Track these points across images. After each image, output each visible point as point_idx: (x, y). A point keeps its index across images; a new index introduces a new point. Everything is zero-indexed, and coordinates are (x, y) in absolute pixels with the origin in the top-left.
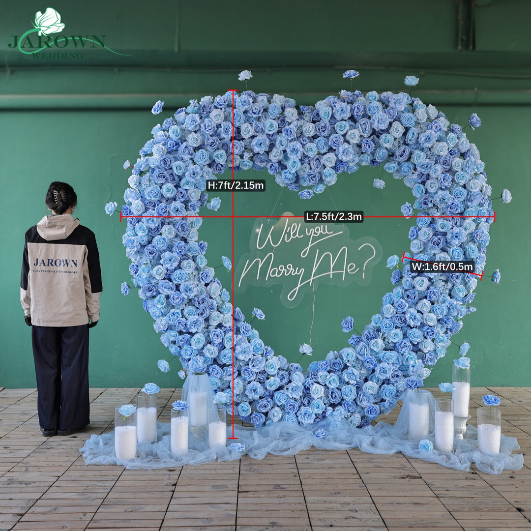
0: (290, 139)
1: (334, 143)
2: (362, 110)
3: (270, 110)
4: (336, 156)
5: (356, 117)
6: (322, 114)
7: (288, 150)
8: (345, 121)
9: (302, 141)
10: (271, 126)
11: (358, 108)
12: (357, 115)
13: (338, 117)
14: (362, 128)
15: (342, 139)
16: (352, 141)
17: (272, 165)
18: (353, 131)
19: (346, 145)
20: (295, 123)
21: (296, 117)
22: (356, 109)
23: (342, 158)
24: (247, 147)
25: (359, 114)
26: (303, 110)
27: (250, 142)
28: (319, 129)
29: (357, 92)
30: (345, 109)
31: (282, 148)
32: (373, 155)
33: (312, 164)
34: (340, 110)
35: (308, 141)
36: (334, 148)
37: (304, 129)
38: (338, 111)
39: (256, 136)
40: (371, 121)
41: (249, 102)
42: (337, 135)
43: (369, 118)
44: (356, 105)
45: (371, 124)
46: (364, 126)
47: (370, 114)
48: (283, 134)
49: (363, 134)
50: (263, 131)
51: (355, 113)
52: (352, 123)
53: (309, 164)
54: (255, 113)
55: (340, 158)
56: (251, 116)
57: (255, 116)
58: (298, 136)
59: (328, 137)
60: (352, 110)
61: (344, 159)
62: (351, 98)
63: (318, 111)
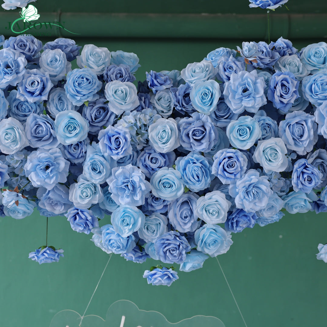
0: (115, 158)
1: (224, 170)
2: (292, 89)
3: (69, 86)
4: (230, 198)
5: (278, 105)
6: (196, 99)
7: (111, 187)
8: (252, 115)
9: (148, 162)
10: (70, 127)
11: (283, 85)
12: (281, 102)
13: (234, 106)
14: (293, 134)
15: (243, 161)
16: (266, 166)
17: (78, 213)
18: (271, 142)
19: (253, 176)
20: (130, 118)
21: (134, 102)
22: (279, 87)
23: (242, 205)
24: (16, 172)
25: (285, 101)
26: (153, 85)
27: (24, 161)
28: (188, 135)
29: (281, 42)
30: (251, 89)
31: (98, 180)
32: (319, 193)
33: (170, 215)
34: (240, 90)
35: (162, 161)
36: (224, 181)
37: (152, 134)
38: (235, 92)
39: (36, 149)
40: (316, 117)
41: (18, 66)
42: (230, 152)
43: (310, 109)
44: (277, 78)
45: (316, 125)
46: (297, 130)
47: (311, 101)
48: (100, 145)
49: (294, 148)
50: (53, 138)
51: (277, 99)
52: (269, 120)
53: (166, 214)
54: (32, 94)
55: (238, 206)
56: (22, 99)
57: (31, 100)
58: (139, 148)
59: (209, 155)
60: (269, 90)
61: (248, 207)
62: (267, 60)
63: (189, 87)
